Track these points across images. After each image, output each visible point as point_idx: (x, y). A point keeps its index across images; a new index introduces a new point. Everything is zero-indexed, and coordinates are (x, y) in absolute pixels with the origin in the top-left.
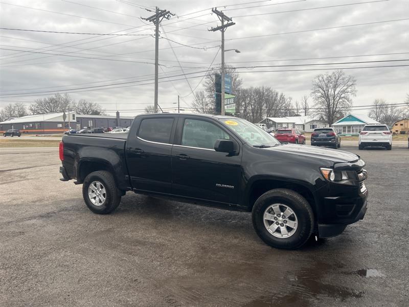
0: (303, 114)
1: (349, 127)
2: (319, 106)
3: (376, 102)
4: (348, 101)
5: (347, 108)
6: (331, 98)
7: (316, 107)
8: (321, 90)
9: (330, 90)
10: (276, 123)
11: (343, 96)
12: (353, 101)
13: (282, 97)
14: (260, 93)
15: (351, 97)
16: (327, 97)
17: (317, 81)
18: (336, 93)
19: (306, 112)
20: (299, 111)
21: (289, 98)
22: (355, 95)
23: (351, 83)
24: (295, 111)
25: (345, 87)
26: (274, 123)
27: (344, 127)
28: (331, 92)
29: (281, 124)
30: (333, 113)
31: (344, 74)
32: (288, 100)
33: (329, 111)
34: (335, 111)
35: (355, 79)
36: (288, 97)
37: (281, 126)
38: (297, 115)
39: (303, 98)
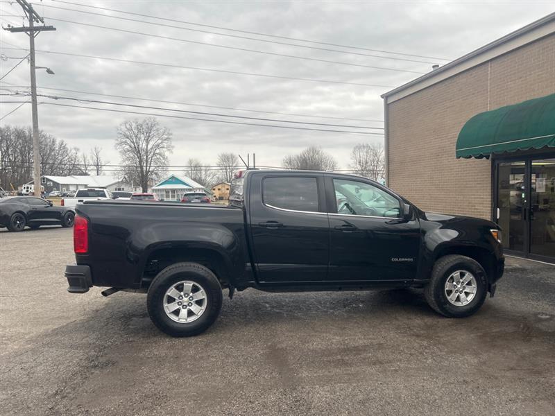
0: (93, 173)
1: (173, 191)
2: (127, 163)
3: (191, 162)
4: (164, 158)
5: (165, 167)
6: (143, 153)
7: (124, 164)
8: (129, 141)
9: (141, 143)
10: (58, 184)
11: (158, 151)
12: (169, 159)
13: (63, 147)
14: (25, 137)
15: (167, 154)
16: (137, 151)
17: (123, 128)
18: (149, 147)
19: (98, 170)
20: (88, 168)
21: (75, 149)
22: (172, 152)
23: (166, 137)
24: (83, 168)
25: (160, 141)
26: (56, 185)
27: (167, 191)
28: (143, 145)
29: (67, 186)
30: (147, 172)
31: (158, 124)
32: (74, 151)
33: (142, 171)
34: (149, 171)
35: (170, 132)
36: (72, 147)
37: (68, 190)
38: (86, 174)
39: (93, 149)
